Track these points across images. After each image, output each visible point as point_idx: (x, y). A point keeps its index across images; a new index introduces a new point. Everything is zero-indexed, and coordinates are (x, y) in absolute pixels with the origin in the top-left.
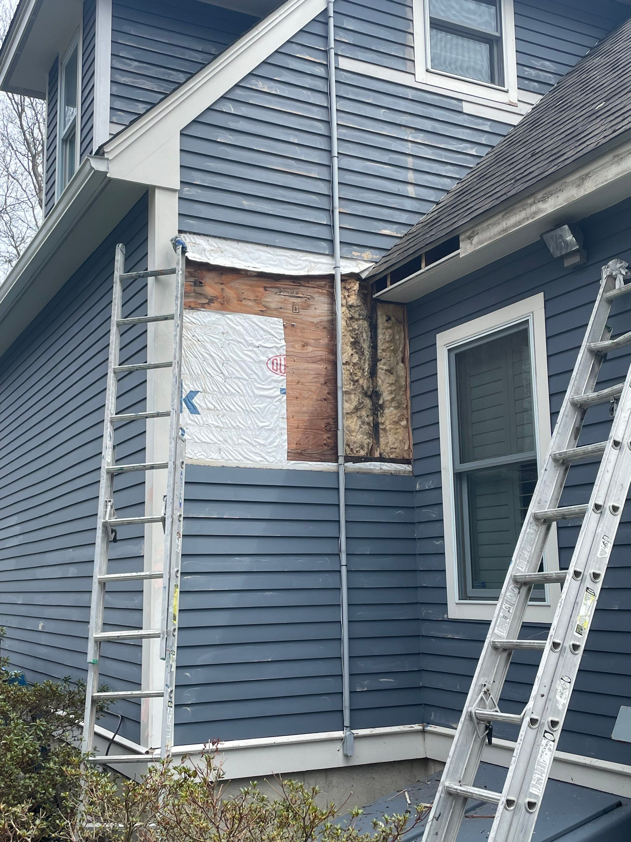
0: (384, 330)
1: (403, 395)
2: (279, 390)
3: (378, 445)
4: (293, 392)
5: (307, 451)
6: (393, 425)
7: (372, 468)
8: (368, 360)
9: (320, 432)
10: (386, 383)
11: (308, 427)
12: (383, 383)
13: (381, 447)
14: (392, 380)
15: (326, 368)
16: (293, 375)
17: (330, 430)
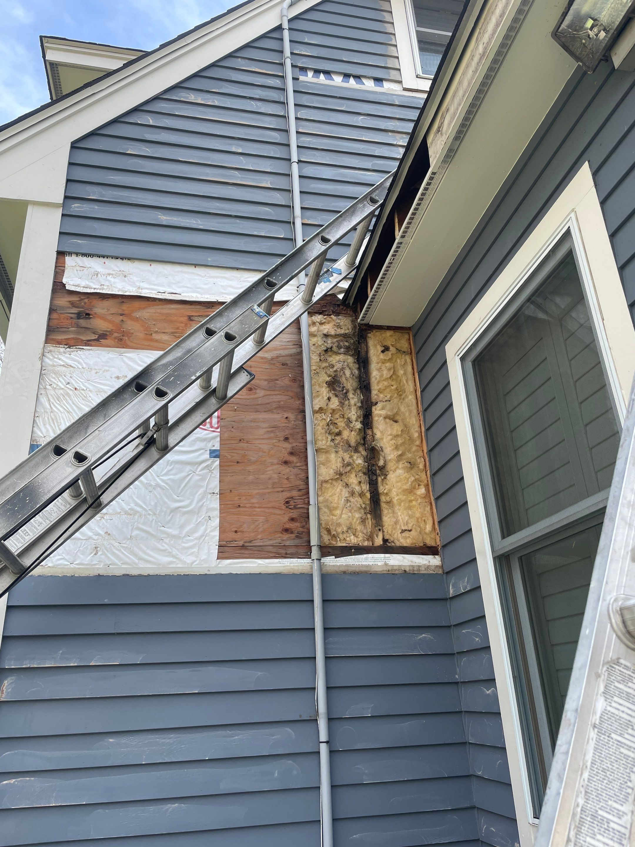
0: (380, 365)
1: (417, 451)
2: (208, 452)
3: (381, 528)
4: (231, 454)
5: (255, 541)
6: (404, 495)
7: (371, 564)
8: (355, 405)
9: (277, 511)
10: (388, 435)
11: (257, 506)
12: (383, 435)
13: (385, 530)
14: (397, 430)
15: (287, 418)
16: (232, 430)
17: (295, 508)
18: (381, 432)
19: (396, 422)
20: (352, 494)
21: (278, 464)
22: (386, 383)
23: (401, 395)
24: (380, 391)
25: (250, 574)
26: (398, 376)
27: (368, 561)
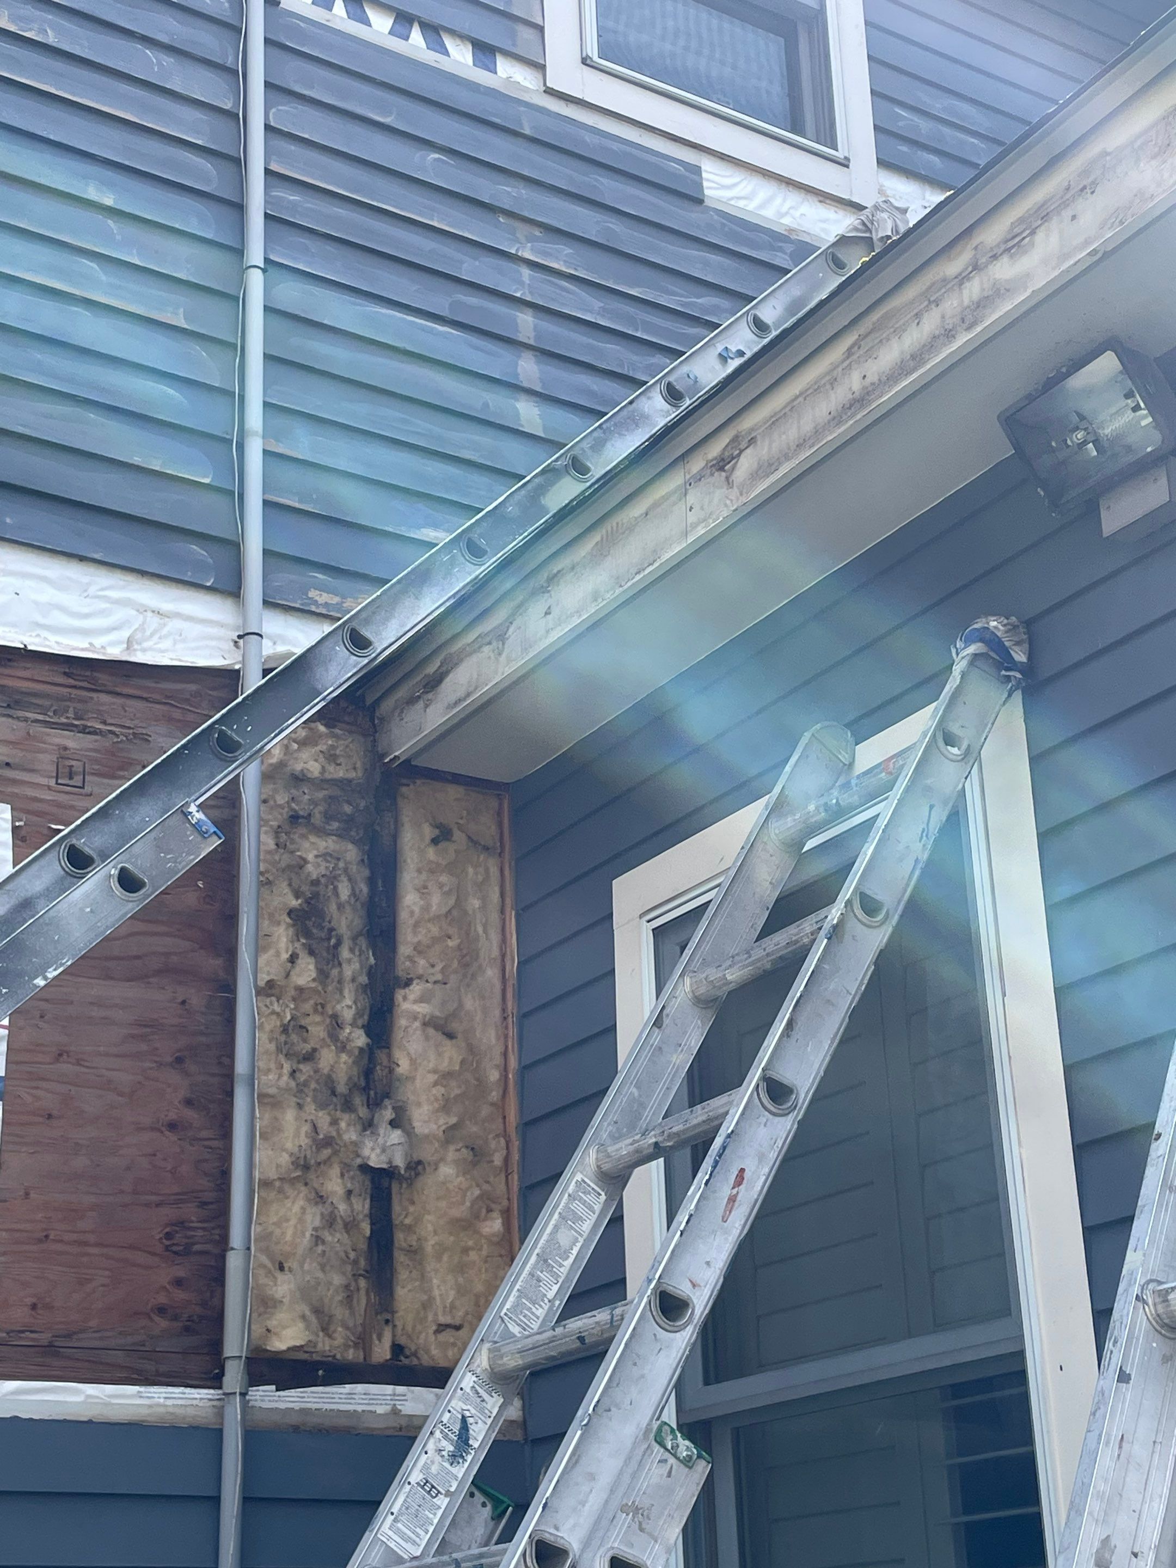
0: (424, 876)
1: (490, 1117)
3: (388, 1316)
4: (34, 1091)
5: (81, 1336)
6: (451, 1234)
7: (360, 1408)
8: (353, 980)
9: (141, 1258)
10: (429, 1072)
11: (91, 1238)
12: (416, 1069)
13: (397, 1323)
14: (451, 1059)
15: (183, 1002)
16: (41, 1024)
17: (187, 1252)
18: (413, 1061)
19: (450, 1036)
20: (330, 1221)
21: (153, 1129)
22: (435, 931)
23: (467, 965)
24: (419, 949)
25: (65, 1421)
26: (465, 913)
27: (352, 1401)
